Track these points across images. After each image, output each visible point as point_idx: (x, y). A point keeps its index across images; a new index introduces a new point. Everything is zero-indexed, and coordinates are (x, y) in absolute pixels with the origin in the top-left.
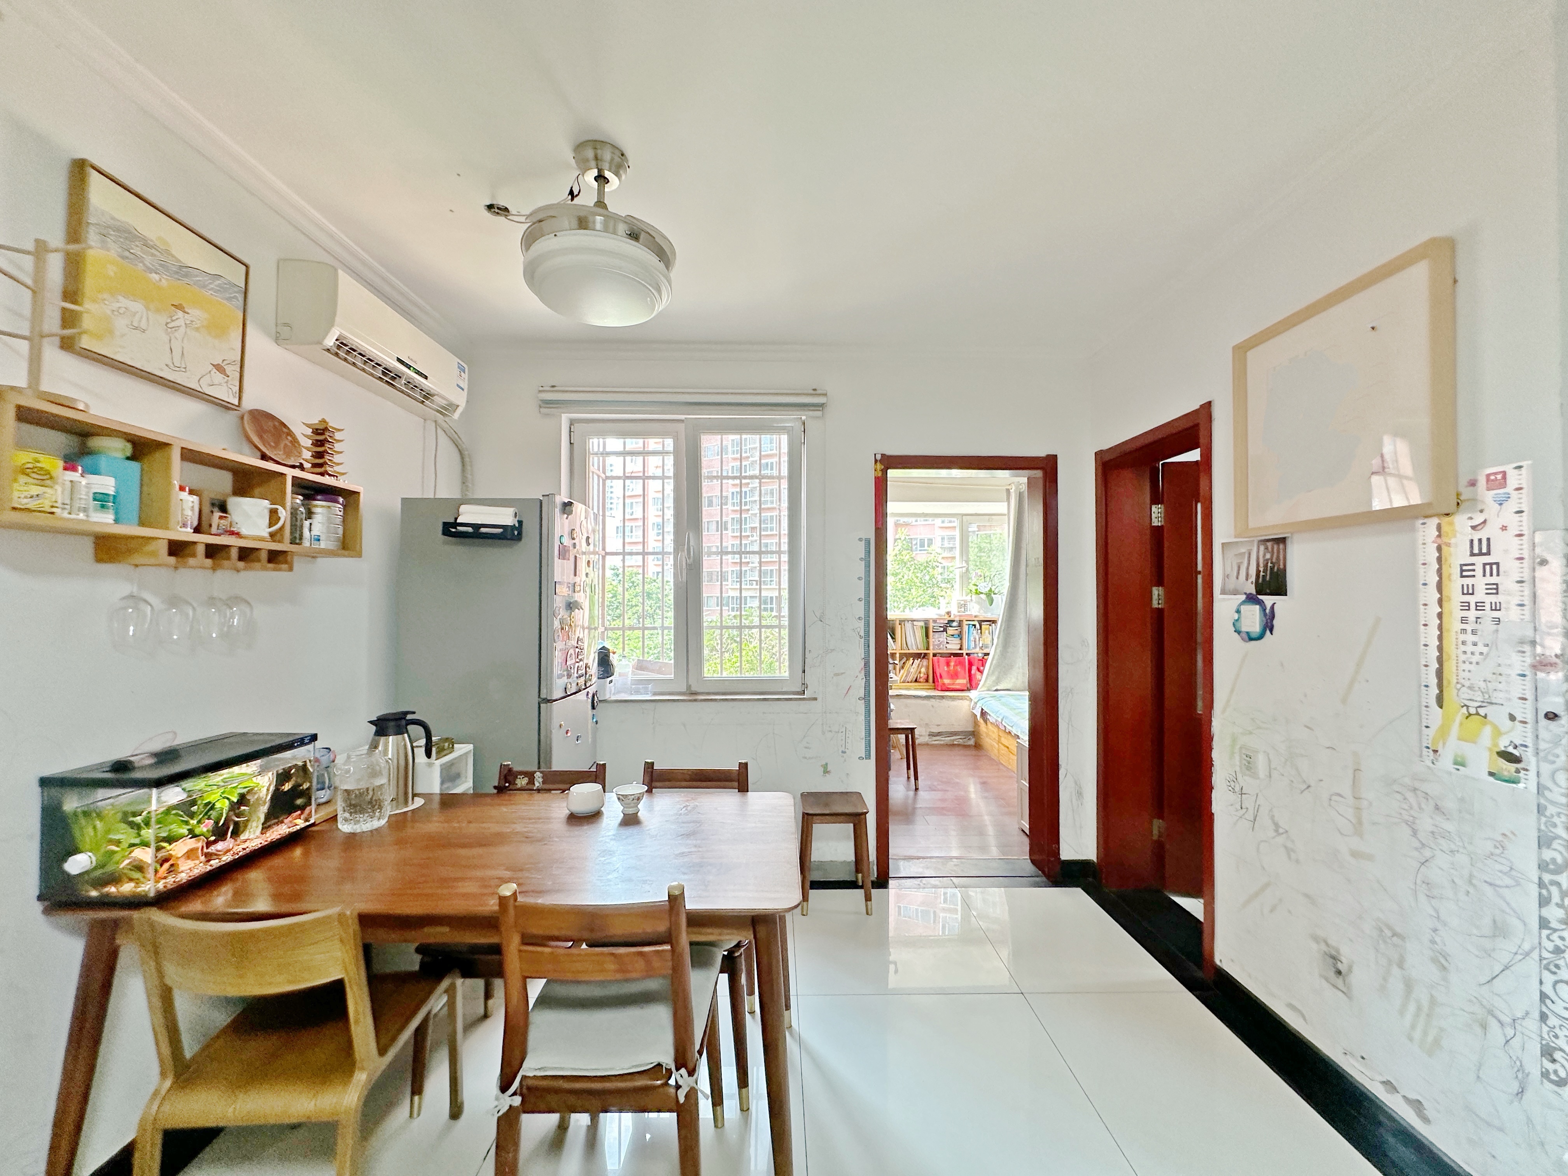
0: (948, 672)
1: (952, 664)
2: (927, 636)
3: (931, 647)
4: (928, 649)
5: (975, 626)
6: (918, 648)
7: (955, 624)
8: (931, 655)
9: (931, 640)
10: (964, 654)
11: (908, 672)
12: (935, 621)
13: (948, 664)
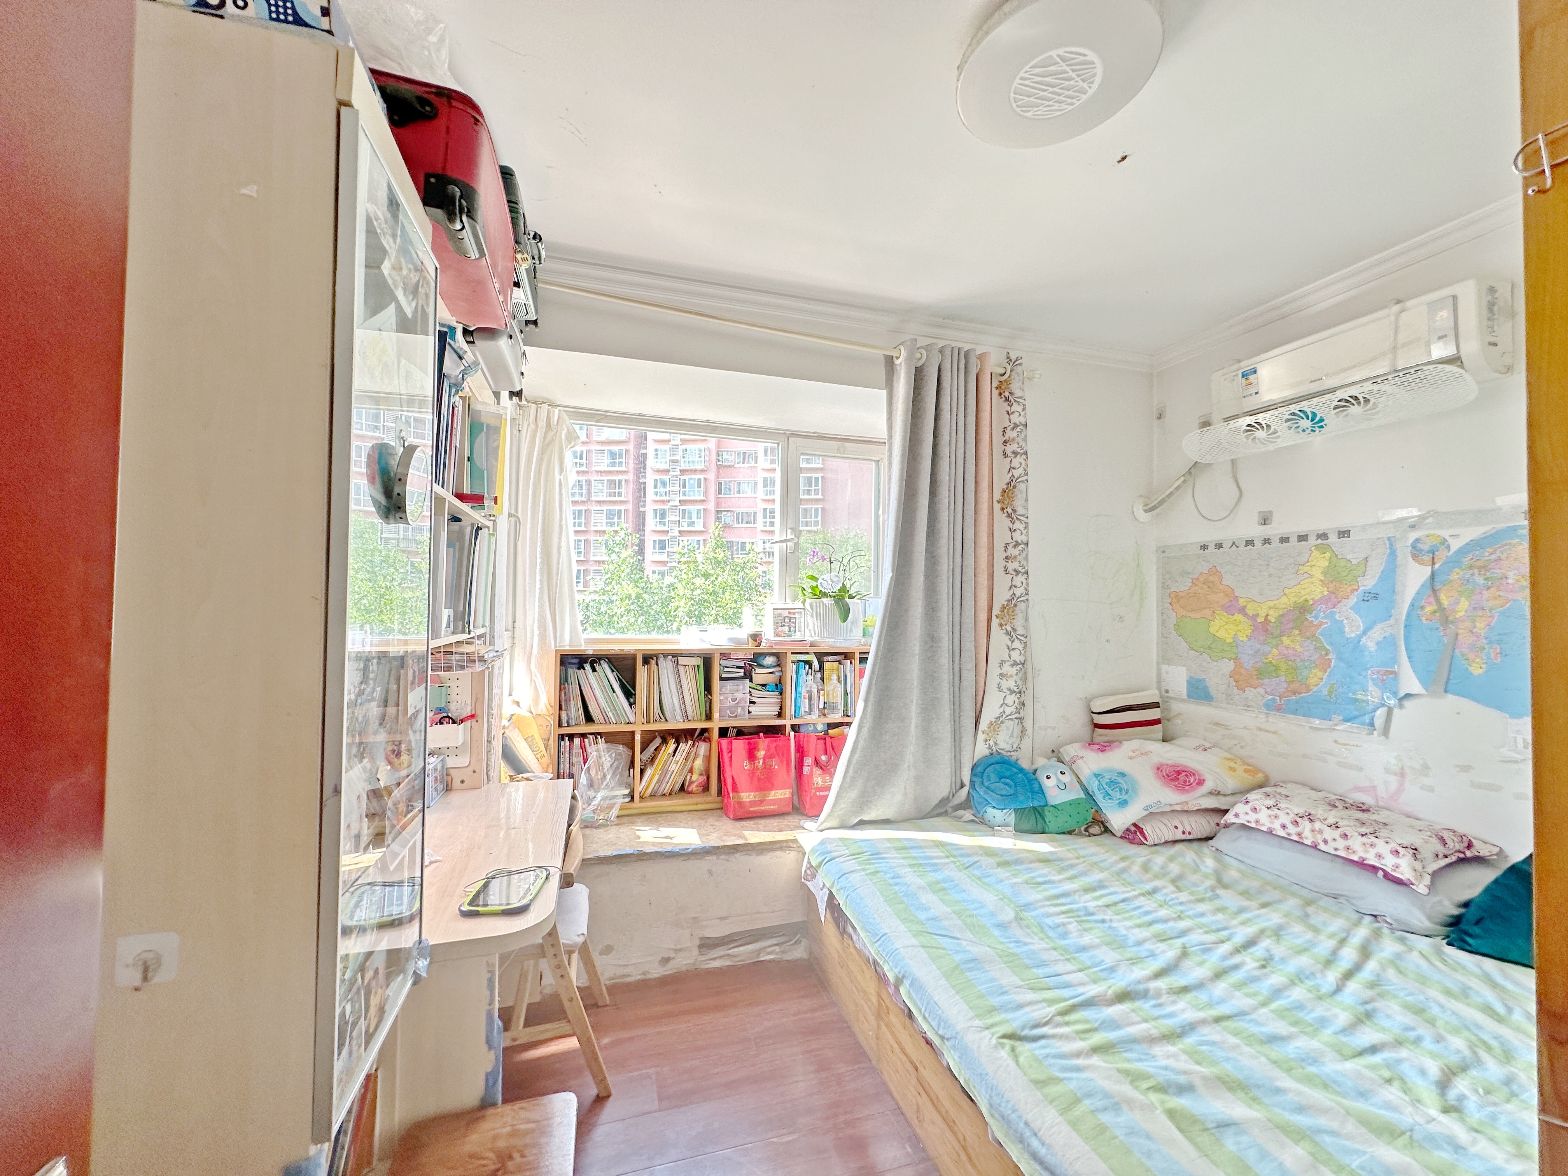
0: (753, 772)
1: (761, 754)
2: (708, 688)
3: (716, 715)
4: (709, 717)
5: (809, 663)
6: (686, 718)
7: (769, 660)
8: (716, 734)
9: (716, 697)
10: (788, 728)
11: (665, 771)
12: (725, 656)
13: (751, 755)
